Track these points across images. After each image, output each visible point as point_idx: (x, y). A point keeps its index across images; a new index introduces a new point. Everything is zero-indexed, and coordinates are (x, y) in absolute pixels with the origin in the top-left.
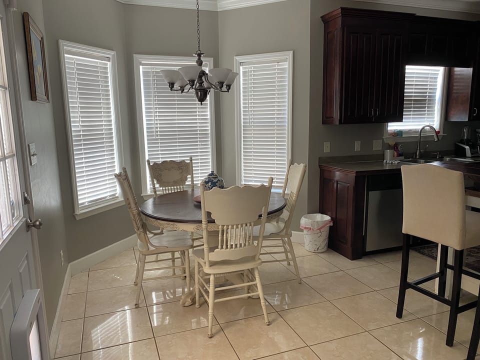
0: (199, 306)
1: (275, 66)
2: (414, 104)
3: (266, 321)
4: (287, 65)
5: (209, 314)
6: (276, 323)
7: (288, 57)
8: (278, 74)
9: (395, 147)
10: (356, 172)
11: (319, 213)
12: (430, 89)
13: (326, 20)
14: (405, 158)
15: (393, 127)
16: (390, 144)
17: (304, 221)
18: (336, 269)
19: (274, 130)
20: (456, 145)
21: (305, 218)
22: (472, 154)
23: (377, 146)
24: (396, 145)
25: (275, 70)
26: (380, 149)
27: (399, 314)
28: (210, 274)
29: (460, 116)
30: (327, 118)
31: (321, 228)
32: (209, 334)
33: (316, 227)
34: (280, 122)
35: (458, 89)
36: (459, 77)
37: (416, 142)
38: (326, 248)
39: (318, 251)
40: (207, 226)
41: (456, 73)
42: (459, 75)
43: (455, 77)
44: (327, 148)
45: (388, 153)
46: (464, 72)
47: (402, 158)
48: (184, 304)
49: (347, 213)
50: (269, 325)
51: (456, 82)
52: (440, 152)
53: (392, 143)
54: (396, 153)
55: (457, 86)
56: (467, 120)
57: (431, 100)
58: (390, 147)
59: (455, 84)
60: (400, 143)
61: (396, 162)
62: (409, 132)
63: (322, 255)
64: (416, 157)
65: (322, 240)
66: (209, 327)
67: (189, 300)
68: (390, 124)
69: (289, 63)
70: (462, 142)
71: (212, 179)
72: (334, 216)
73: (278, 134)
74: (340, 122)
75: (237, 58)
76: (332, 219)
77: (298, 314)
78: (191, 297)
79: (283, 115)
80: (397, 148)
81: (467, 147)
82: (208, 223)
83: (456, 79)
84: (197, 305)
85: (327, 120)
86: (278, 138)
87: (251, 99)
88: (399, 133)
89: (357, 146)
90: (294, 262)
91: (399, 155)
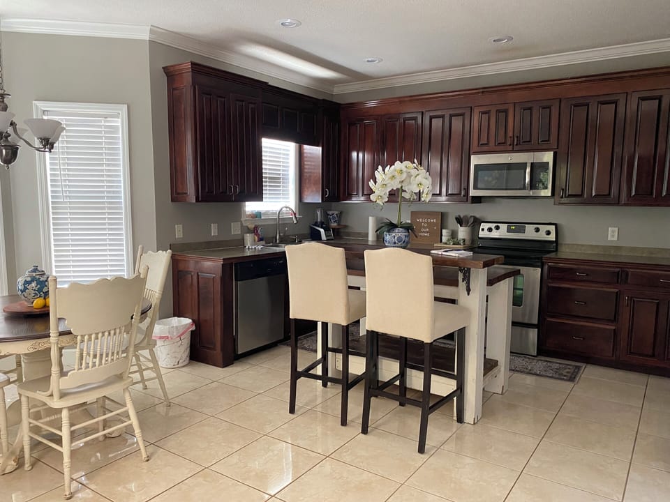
0: (31, 467)
1: (100, 121)
2: (270, 182)
3: (144, 456)
4: (120, 123)
5: (65, 465)
6: (156, 456)
7: (120, 112)
8: (106, 132)
9: (254, 231)
10: (223, 259)
11: (174, 316)
12: (283, 166)
13: (171, 74)
14: (266, 243)
15: (251, 207)
16: (249, 226)
17: (159, 329)
18: (207, 382)
19: (104, 208)
20: (311, 227)
21: (158, 324)
22: (326, 236)
23: (235, 230)
24: (256, 228)
25: (100, 126)
26: (240, 233)
27: (292, 410)
28: (61, 409)
29: (314, 197)
30: (178, 194)
31: (181, 335)
32: (67, 493)
33: (175, 334)
34: (112, 197)
35: (309, 169)
36: (309, 155)
37: (274, 225)
38: (188, 359)
39: (179, 366)
40: (58, 340)
41: (305, 151)
42: (310, 153)
43: (305, 155)
44: (179, 232)
45: (249, 238)
46: (314, 151)
47: (263, 243)
48: (4, 471)
49: (214, 313)
50: (148, 461)
51: (306, 161)
52: (299, 236)
53: (252, 226)
54: (256, 238)
55: (308, 165)
56: (320, 202)
57: (286, 178)
58: (249, 231)
59: (306, 163)
60: (261, 226)
61: (260, 247)
62: (266, 213)
63: (185, 369)
64: (276, 241)
65: (183, 350)
66: (66, 485)
67: (13, 463)
68: (247, 203)
69: (122, 121)
70: (316, 224)
71: (38, 277)
72: (196, 318)
73: (109, 213)
74: (197, 200)
75: (40, 104)
76: (193, 321)
77: (181, 438)
78: (13, 458)
79: (117, 188)
80: (257, 231)
81: (322, 230)
82: (60, 335)
83: (306, 157)
84: (27, 466)
85: (177, 196)
86: (109, 219)
87: (64, 164)
88: (257, 215)
89: (214, 231)
90: (159, 380)
91: (261, 240)
